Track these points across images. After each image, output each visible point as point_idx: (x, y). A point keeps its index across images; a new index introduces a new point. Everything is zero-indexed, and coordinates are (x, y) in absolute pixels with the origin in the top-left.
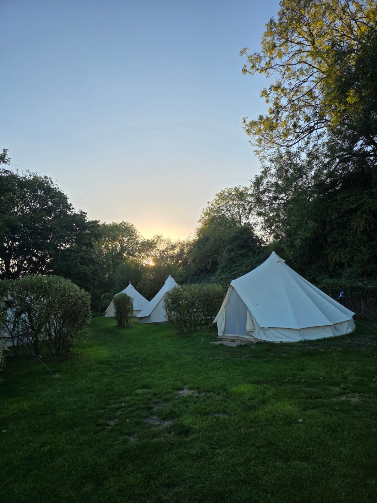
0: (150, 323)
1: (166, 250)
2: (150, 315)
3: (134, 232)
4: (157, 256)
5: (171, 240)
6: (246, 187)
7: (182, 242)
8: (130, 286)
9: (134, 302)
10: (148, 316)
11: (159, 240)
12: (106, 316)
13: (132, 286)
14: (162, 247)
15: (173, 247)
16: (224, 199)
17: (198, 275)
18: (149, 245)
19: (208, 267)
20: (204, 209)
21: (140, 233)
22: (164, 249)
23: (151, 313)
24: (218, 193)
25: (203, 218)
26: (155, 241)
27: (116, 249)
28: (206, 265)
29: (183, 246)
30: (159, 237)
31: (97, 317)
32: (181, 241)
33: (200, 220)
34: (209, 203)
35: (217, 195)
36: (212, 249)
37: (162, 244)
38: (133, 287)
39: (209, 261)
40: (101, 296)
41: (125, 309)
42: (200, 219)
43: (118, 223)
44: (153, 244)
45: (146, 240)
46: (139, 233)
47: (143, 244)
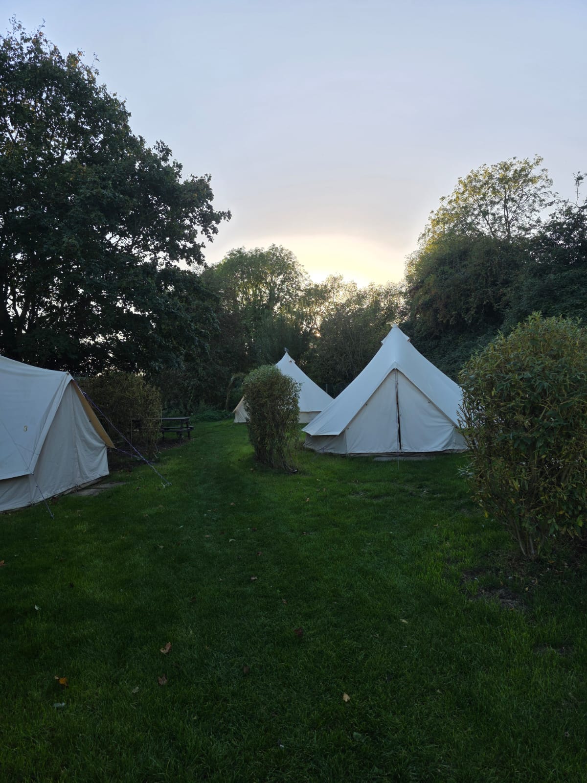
0: (343, 453)
1: (348, 303)
2: (343, 433)
3: (293, 268)
4: (332, 313)
5: (357, 286)
6: (526, 161)
7: (378, 288)
8: (287, 358)
9: (300, 394)
10: (338, 433)
11: (336, 286)
12: (236, 421)
13: (290, 359)
14: (340, 297)
15: (360, 298)
16: (475, 190)
17: (438, 338)
18: (319, 294)
19: (468, 318)
20: (432, 212)
21: (304, 268)
22: (343, 301)
23: (347, 428)
24: (464, 178)
25: (429, 230)
26: (329, 287)
27: (261, 300)
28: (459, 315)
29: (379, 295)
30: (335, 279)
31: (220, 420)
32: (376, 286)
33: (424, 235)
34: (443, 198)
35: (460, 182)
36: (480, 275)
37: (341, 293)
38: (293, 361)
39: (467, 303)
40: (229, 379)
41: (273, 413)
42: (424, 233)
43: (266, 250)
44: (326, 292)
45: (312, 286)
46: (302, 268)
47: (308, 292)
